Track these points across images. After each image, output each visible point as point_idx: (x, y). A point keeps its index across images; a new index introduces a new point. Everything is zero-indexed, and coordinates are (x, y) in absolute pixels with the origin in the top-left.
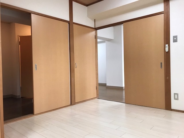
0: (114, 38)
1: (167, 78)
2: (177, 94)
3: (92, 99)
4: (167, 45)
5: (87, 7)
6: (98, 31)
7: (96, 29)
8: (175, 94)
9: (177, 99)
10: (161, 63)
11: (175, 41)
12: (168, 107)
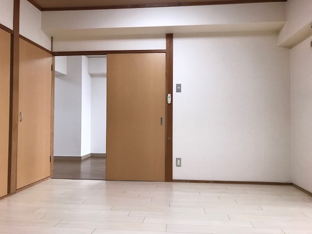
0: (67, 73)
1: (169, 138)
2: (180, 159)
3: (43, 180)
4: (169, 95)
5: (41, 12)
6: (56, 57)
7: (54, 54)
8: (177, 159)
9: (180, 166)
10: (162, 118)
11: (179, 90)
12: (168, 177)
